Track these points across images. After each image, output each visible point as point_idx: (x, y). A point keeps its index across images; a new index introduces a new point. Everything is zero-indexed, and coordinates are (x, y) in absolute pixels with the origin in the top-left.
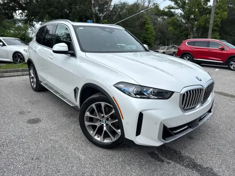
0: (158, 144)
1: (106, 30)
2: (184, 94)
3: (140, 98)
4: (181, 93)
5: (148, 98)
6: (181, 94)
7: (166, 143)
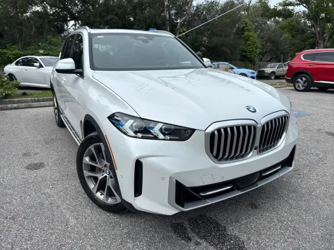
0: (170, 211)
1: (140, 37)
2: (213, 134)
3: (142, 138)
4: (208, 131)
5: (156, 138)
6: (206, 134)
7: (183, 212)
